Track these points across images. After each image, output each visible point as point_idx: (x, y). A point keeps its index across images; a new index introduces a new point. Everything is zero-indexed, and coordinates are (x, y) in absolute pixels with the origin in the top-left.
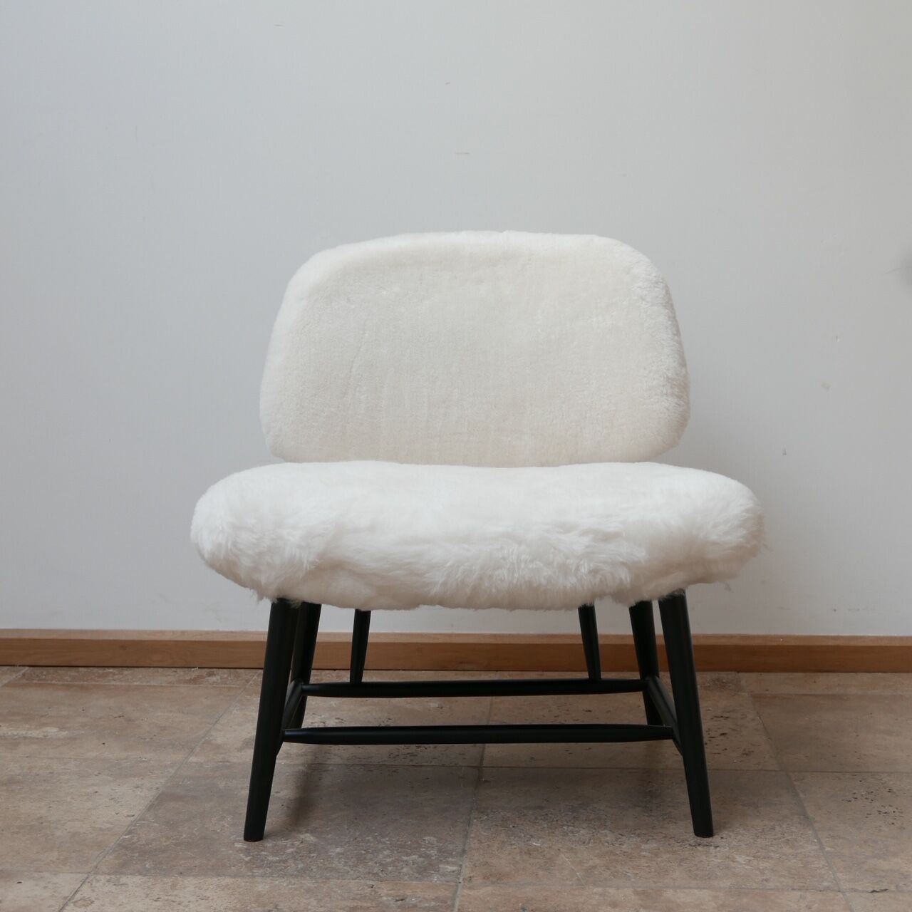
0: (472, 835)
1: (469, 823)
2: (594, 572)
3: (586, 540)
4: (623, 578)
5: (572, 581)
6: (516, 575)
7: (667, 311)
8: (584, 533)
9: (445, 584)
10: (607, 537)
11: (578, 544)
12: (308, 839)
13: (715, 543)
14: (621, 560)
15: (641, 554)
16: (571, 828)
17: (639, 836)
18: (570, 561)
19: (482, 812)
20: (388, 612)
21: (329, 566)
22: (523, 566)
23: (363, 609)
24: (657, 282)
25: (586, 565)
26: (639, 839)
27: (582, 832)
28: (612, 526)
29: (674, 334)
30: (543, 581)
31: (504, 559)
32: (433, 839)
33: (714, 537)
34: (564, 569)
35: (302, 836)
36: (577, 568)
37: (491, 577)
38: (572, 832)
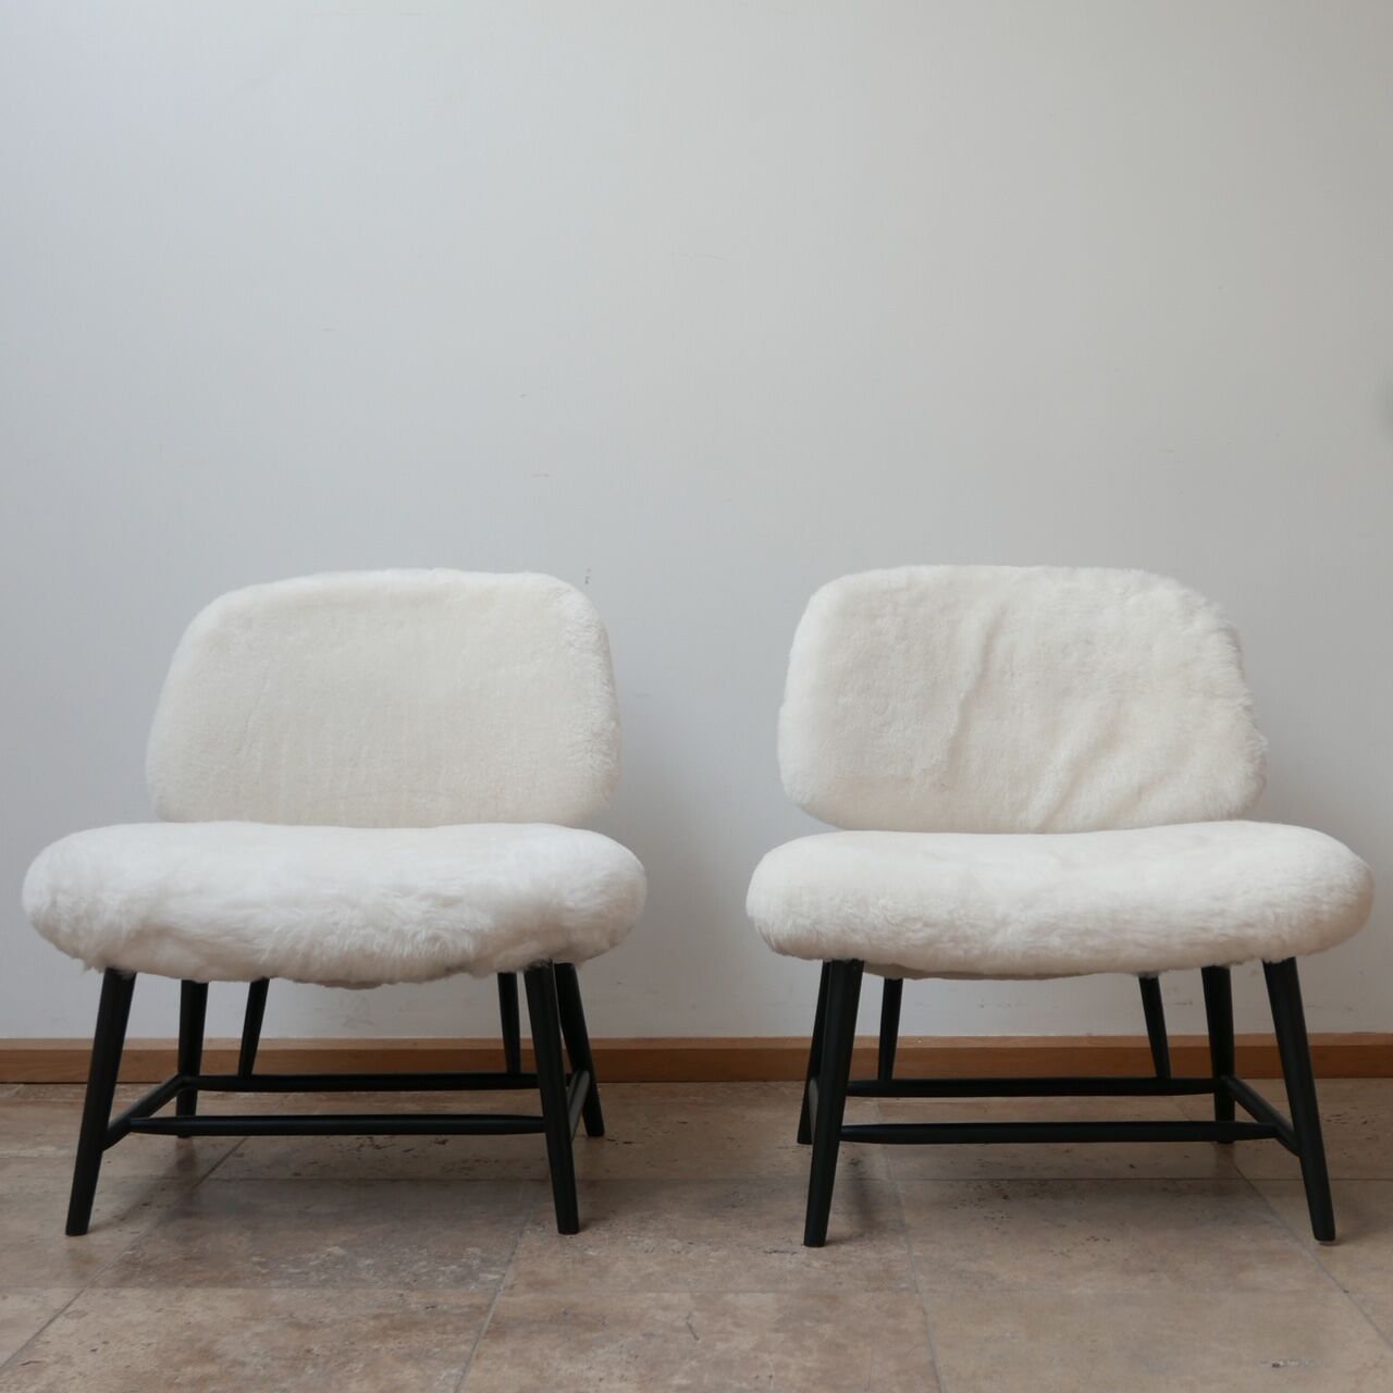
0: (523, 1246)
1: (521, 1233)
2: (435, 939)
3: (424, 905)
4: (466, 945)
5: (408, 949)
6: (347, 942)
7: (597, 658)
8: (424, 897)
9: (274, 951)
10: (450, 902)
12: (335, 1252)
13: (570, 910)
14: (463, 927)
15: (485, 922)
16: (635, 1238)
17: (709, 1244)
18: (406, 928)
19: (539, 1224)
20: (224, 983)
21: (152, 933)
23: (199, 980)
24: (588, 626)
25: (424, 932)
26: (708, 1247)
27: (647, 1241)
28: (454, 890)
29: (604, 684)
30: (376, 949)
31: (336, 924)
32: (477, 1251)
33: (570, 904)
34: (400, 936)
35: (329, 1250)
36: (415, 935)
37: (322, 944)
38: (636, 1242)
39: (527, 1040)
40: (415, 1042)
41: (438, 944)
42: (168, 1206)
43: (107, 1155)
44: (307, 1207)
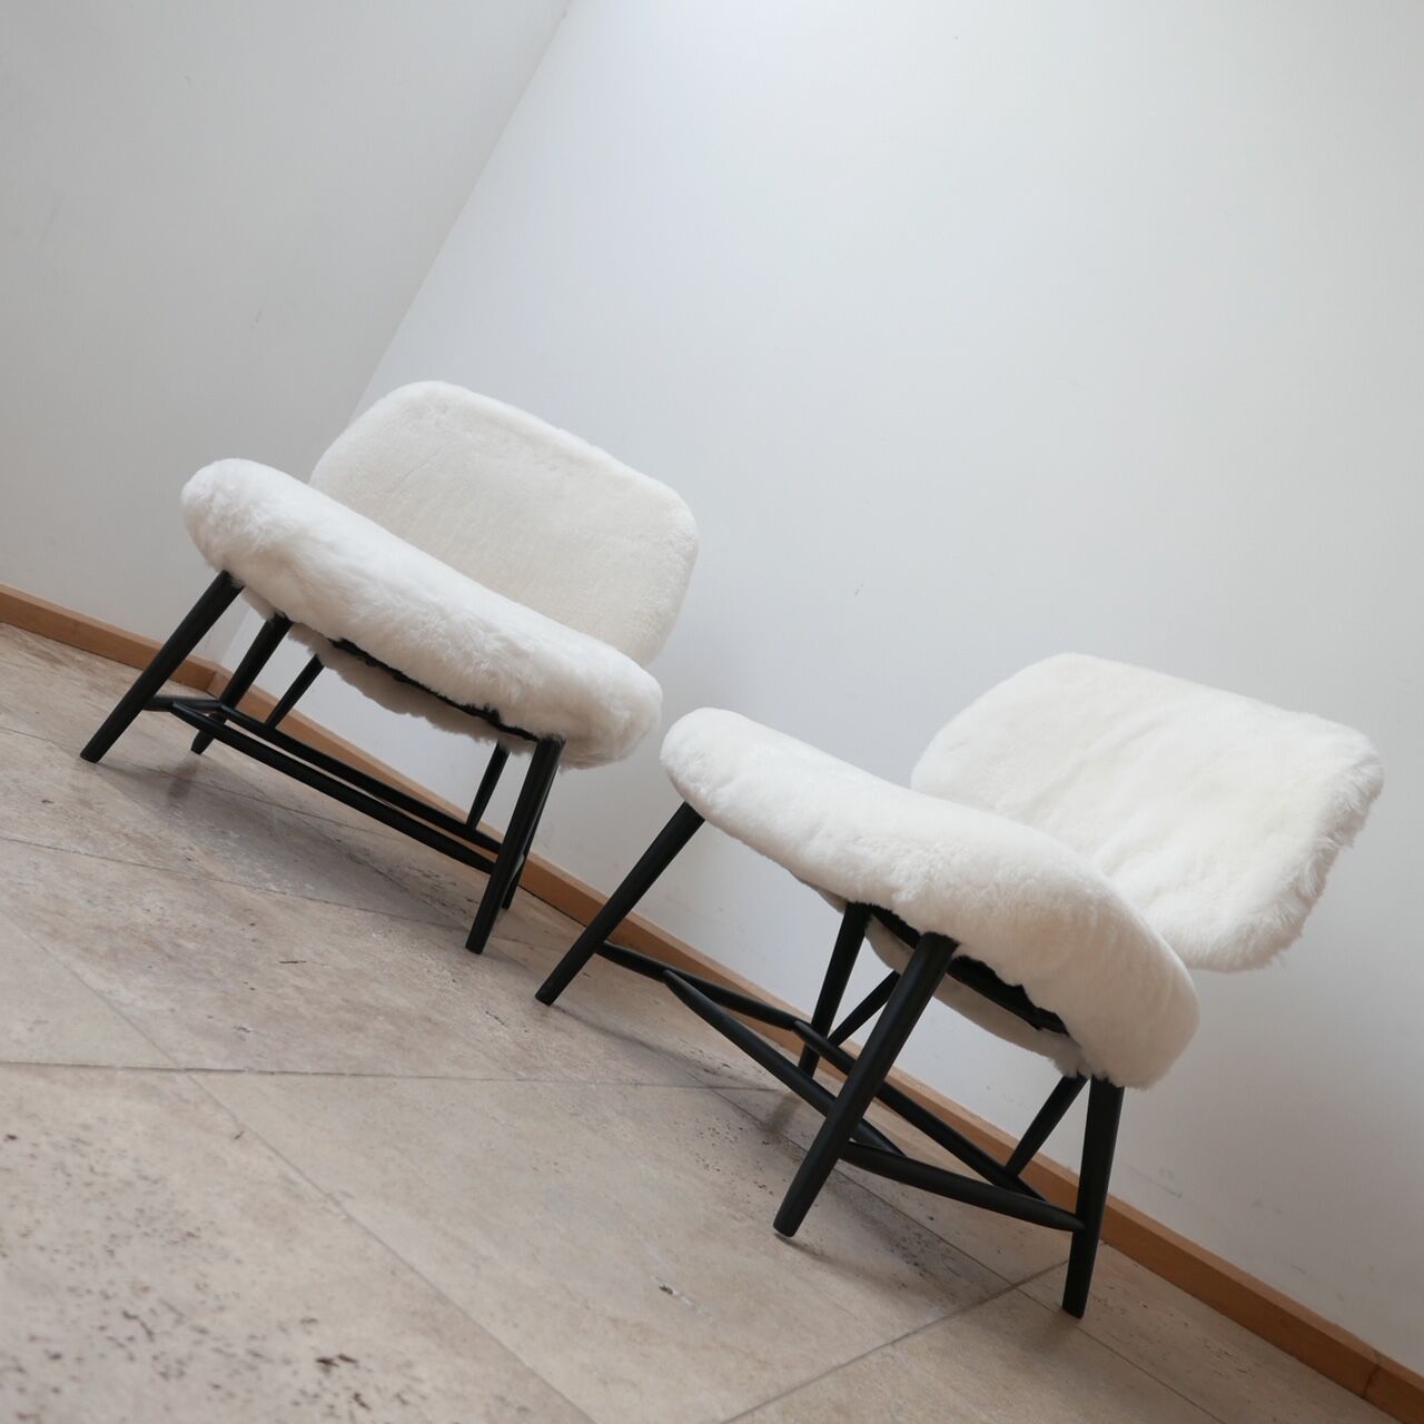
2: (493, 674)
3: (499, 645)
8: (501, 639)
11: (492, 646)
18: (476, 654)
22: (435, 635)
25: (488, 665)
34: (468, 656)
36: (479, 663)
41: (493, 679)
43: (144, 715)
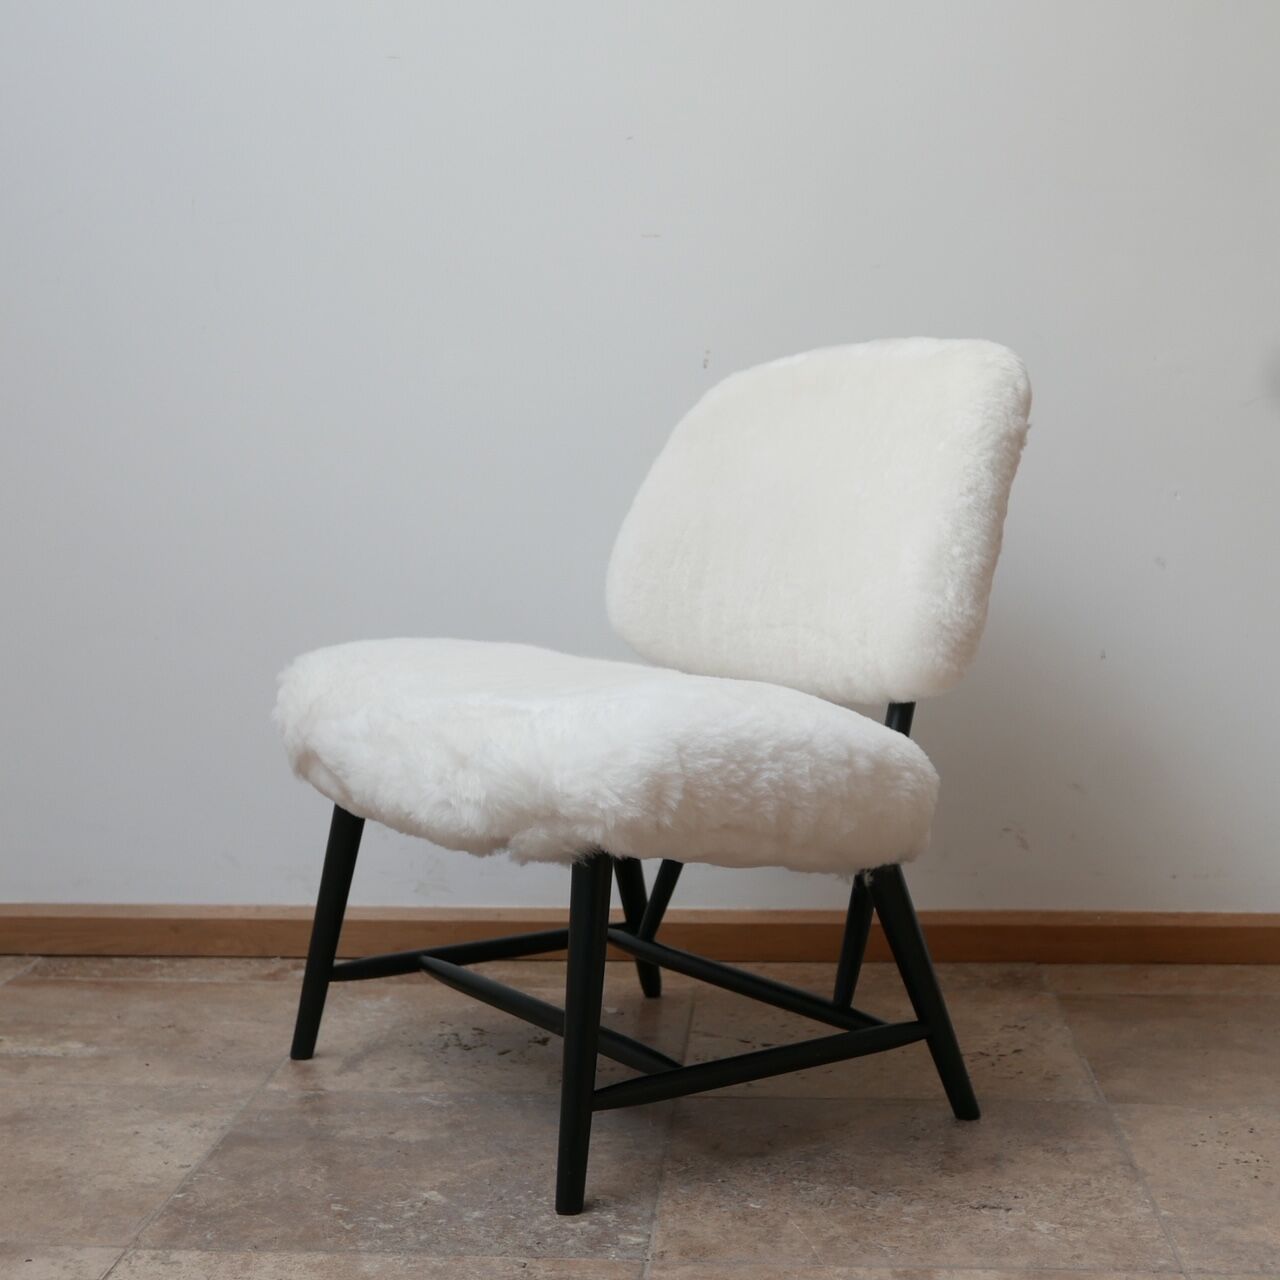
0: (665, 1194)
12: (434, 1198)
17: (899, 1194)
26: (899, 1199)
27: (820, 1188)
35: (426, 1195)
39: (616, 911)
40: (499, 912)
42: (222, 1128)
44: (391, 1133)
